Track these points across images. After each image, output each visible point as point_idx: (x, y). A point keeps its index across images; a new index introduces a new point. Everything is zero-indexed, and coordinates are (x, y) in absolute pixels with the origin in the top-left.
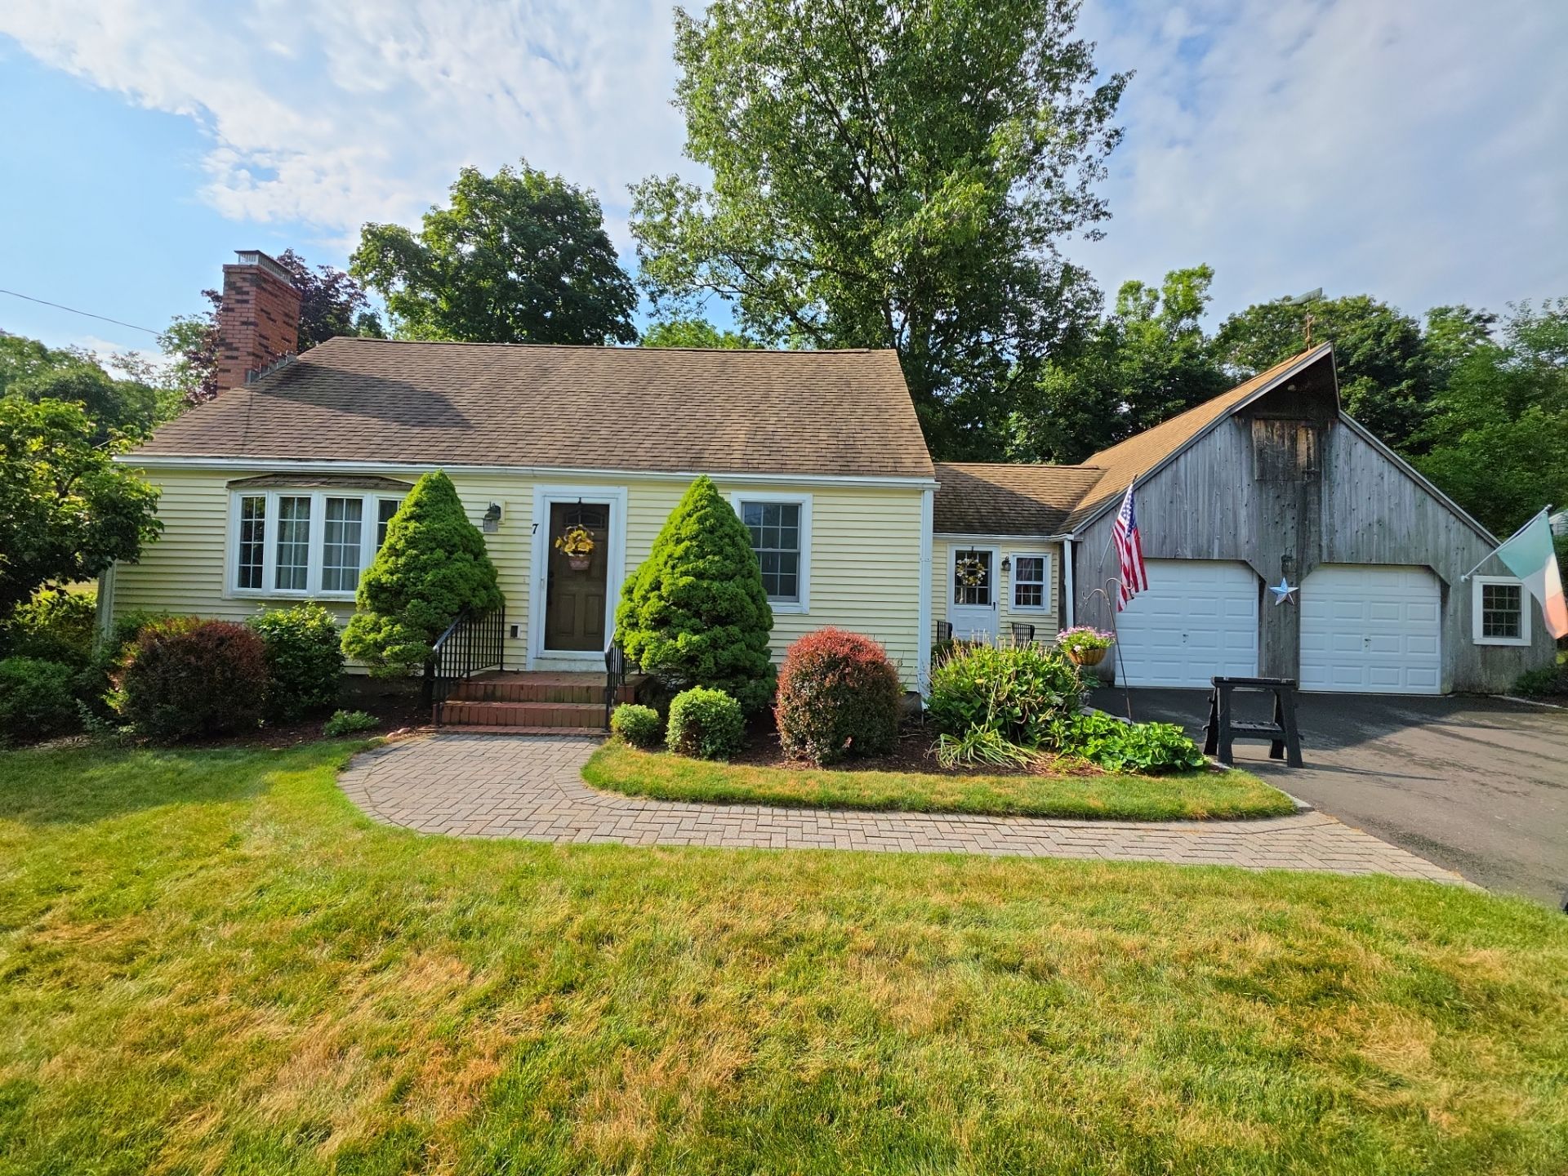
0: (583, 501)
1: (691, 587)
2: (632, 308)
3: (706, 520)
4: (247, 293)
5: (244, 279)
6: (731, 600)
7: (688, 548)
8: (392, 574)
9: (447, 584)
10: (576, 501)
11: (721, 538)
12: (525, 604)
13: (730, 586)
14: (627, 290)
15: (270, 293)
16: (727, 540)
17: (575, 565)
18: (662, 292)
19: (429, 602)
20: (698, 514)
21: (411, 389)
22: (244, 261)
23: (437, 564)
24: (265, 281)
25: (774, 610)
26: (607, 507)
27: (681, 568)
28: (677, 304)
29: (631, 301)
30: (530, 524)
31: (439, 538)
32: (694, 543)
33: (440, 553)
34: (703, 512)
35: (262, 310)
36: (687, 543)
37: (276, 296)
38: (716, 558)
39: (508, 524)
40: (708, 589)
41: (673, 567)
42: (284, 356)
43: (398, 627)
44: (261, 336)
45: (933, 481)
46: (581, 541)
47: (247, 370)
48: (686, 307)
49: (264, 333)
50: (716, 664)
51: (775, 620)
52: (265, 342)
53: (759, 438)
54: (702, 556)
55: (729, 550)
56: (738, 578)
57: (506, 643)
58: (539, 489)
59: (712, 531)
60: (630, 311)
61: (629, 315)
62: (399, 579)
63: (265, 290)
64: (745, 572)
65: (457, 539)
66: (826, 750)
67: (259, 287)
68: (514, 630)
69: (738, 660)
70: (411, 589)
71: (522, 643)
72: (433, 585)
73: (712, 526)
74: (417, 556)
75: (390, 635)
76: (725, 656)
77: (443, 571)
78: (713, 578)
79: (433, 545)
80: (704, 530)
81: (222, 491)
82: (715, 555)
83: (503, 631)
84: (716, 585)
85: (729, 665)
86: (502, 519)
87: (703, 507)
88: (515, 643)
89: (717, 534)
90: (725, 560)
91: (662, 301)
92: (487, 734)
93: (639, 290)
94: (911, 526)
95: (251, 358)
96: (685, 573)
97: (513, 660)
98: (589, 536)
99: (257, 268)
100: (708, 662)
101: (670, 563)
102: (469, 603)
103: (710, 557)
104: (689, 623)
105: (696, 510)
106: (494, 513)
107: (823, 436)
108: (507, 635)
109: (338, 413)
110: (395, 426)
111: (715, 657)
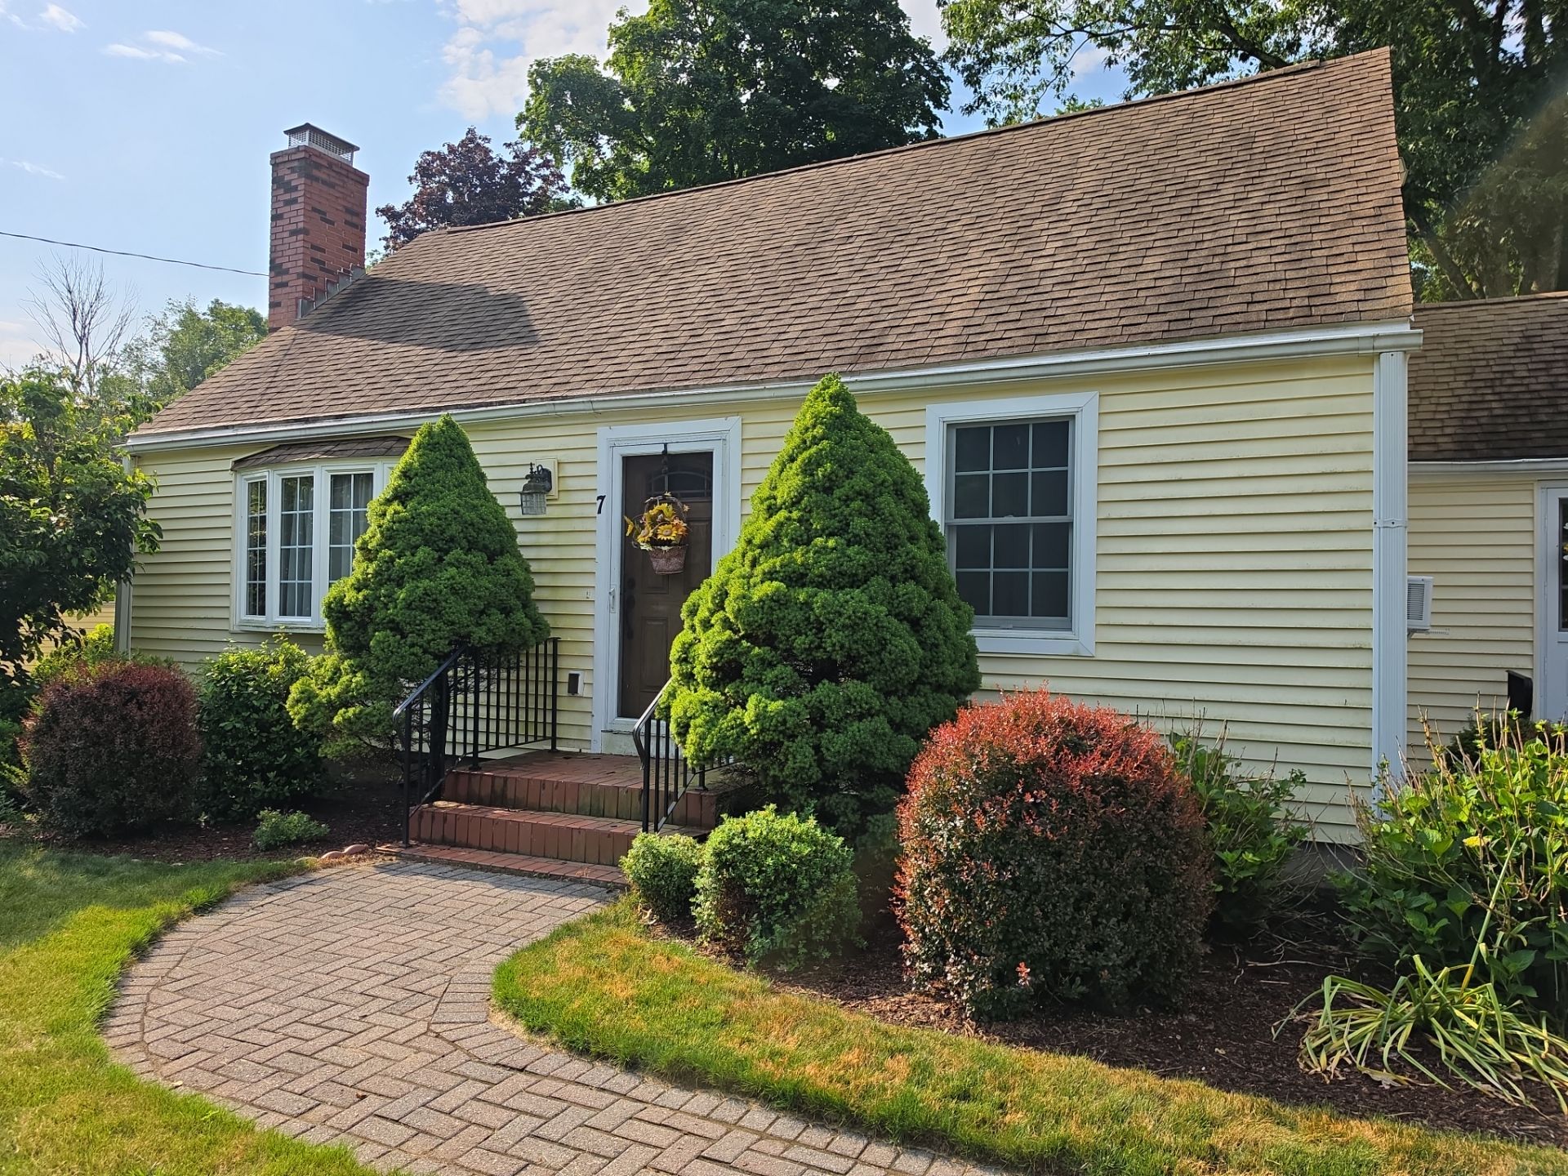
0: (672, 449)
1: (776, 602)
2: (938, 105)
3: (819, 465)
4: (295, 188)
5: (293, 170)
6: (853, 627)
7: (781, 525)
8: (359, 590)
9: (430, 605)
10: (659, 449)
11: (847, 500)
12: (587, 637)
13: (854, 599)
14: (927, 74)
15: (324, 182)
16: (856, 505)
17: (660, 565)
18: (986, 63)
19: (404, 636)
20: (806, 454)
21: (484, 292)
22: (297, 142)
23: (418, 574)
24: (318, 166)
25: (981, 645)
26: (708, 456)
27: (765, 566)
28: (1017, 78)
29: (939, 94)
30: (593, 498)
31: (427, 527)
32: (795, 515)
33: (423, 553)
34: (814, 449)
35: (314, 210)
36: (782, 515)
37: (332, 186)
38: (831, 543)
39: (564, 499)
40: (807, 605)
41: (754, 563)
42: (347, 272)
43: (359, 677)
44: (313, 247)
45: (1406, 328)
46: (664, 522)
47: (297, 298)
48: (1035, 81)
49: (318, 243)
50: (820, 761)
51: (983, 667)
52: (319, 255)
53: (1008, 289)
54: (803, 540)
55: (859, 524)
56: (876, 582)
57: (562, 704)
58: (605, 433)
59: (828, 487)
60: (935, 111)
61: (935, 119)
62: (366, 598)
63: (317, 179)
64: (895, 569)
65: (454, 529)
66: (985, 984)
67: (309, 176)
68: (574, 679)
69: (870, 754)
70: (379, 615)
71: (584, 705)
72: (409, 606)
73: (826, 477)
74: (392, 560)
75: (347, 689)
76: (837, 744)
77: (426, 583)
78: (822, 583)
79: (415, 540)
80: (813, 486)
81: (229, 476)
82: (831, 535)
83: (555, 683)
84: (823, 595)
85: (850, 765)
86: (554, 492)
87: (816, 441)
88: (577, 705)
89: (837, 493)
90: (849, 544)
91: (991, 79)
92: (464, 865)
93: (946, 68)
94: (1348, 444)
95: (300, 281)
96: (770, 576)
97: (573, 734)
98: (679, 514)
99: (306, 149)
100: (800, 755)
101: (750, 555)
102: (468, 636)
103: (819, 541)
104: (770, 675)
105: (804, 446)
106: (539, 482)
107: (1151, 263)
108: (563, 690)
109: (381, 344)
110: (440, 354)
111: (817, 748)
